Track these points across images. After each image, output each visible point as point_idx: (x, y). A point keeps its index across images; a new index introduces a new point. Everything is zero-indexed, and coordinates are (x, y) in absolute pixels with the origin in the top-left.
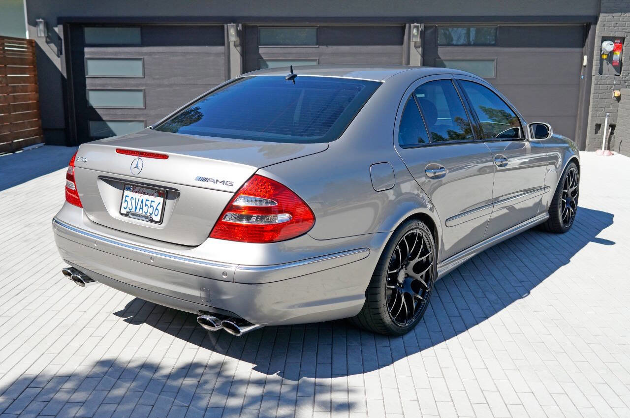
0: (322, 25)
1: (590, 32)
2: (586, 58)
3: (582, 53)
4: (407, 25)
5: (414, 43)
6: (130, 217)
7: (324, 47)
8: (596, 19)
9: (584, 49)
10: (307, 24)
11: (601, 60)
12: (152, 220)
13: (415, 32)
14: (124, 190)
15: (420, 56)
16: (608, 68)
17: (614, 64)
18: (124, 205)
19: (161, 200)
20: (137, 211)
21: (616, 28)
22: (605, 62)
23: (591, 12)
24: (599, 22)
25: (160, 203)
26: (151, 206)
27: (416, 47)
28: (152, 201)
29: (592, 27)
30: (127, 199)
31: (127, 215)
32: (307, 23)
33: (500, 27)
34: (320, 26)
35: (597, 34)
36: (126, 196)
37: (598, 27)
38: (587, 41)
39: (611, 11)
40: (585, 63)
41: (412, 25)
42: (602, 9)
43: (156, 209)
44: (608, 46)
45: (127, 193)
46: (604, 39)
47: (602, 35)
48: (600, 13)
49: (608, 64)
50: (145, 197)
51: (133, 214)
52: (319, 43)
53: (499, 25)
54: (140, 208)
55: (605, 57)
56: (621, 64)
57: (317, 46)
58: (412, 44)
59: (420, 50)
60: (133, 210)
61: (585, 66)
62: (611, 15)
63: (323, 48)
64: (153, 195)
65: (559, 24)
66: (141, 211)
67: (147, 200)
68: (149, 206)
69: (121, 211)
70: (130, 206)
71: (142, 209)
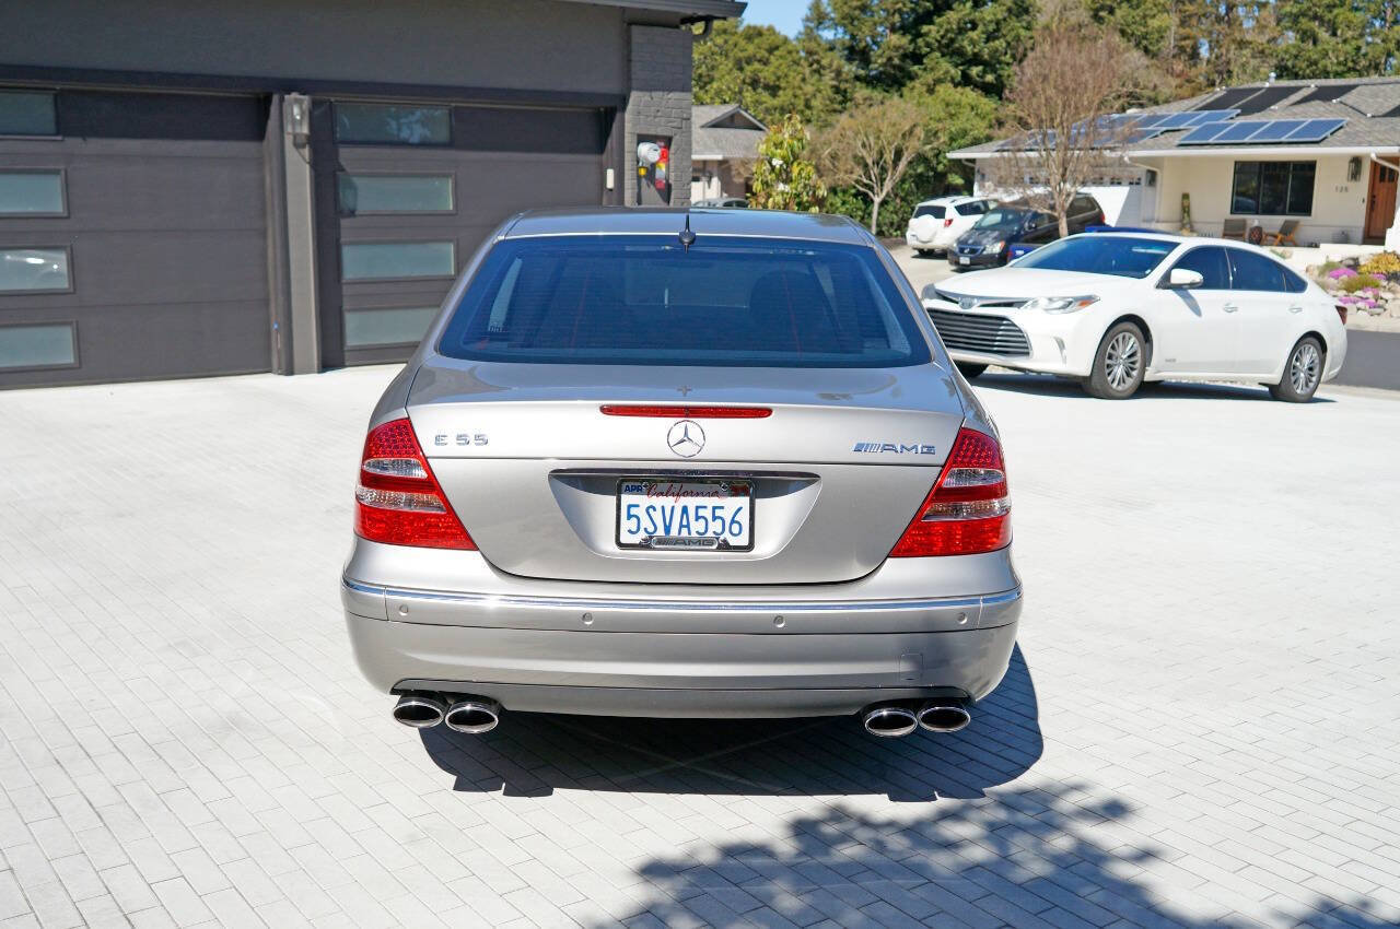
0: (67, 87)
1: (615, 126)
2: (610, 174)
3: (602, 165)
4: (275, 98)
5: (291, 137)
6: (654, 549)
7: (79, 141)
8: (624, 100)
9: (604, 156)
10: (37, 83)
11: (639, 178)
12: (725, 546)
13: (296, 112)
14: (618, 494)
15: (308, 166)
16: (650, 194)
17: (658, 186)
18: (626, 524)
19: (744, 501)
20: (674, 532)
21: (657, 120)
22: (644, 182)
23: (611, 86)
24: (629, 107)
25: (740, 509)
26: (715, 518)
27: (297, 146)
28: (714, 508)
29: (618, 115)
30: (634, 511)
31: (645, 545)
32: (36, 81)
33: (456, 107)
34: (61, 90)
35: (626, 130)
36: (629, 507)
37: (628, 116)
38: (609, 141)
39: (648, 87)
40: (610, 184)
41: (286, 97)
42: (634, 84)
43: (733, 521)
44: (649, 152)
45: (627, 499)
46: (642, 139)
47: (638, 132)
48: (630, 90)
49: (649, 186)
50: (691, 502)
51: (661, 541)
52: (63, 128)
53: (453, 104)
54: (681, 526)
55: (643, 172)
56: (669, 186)
57: (59, 138)
58: (289, 140)
59: (306, 152)
60: (661, 532)
61: (611, 190)
62: (648, 94)
63: (74, 143)
64: (716, 494)
65: (561, 107)
66: (685, 532)
67: (697, 508)
68: (710, 518)
69: (623, 540)
70: (646, 523)
71: (688, 526)
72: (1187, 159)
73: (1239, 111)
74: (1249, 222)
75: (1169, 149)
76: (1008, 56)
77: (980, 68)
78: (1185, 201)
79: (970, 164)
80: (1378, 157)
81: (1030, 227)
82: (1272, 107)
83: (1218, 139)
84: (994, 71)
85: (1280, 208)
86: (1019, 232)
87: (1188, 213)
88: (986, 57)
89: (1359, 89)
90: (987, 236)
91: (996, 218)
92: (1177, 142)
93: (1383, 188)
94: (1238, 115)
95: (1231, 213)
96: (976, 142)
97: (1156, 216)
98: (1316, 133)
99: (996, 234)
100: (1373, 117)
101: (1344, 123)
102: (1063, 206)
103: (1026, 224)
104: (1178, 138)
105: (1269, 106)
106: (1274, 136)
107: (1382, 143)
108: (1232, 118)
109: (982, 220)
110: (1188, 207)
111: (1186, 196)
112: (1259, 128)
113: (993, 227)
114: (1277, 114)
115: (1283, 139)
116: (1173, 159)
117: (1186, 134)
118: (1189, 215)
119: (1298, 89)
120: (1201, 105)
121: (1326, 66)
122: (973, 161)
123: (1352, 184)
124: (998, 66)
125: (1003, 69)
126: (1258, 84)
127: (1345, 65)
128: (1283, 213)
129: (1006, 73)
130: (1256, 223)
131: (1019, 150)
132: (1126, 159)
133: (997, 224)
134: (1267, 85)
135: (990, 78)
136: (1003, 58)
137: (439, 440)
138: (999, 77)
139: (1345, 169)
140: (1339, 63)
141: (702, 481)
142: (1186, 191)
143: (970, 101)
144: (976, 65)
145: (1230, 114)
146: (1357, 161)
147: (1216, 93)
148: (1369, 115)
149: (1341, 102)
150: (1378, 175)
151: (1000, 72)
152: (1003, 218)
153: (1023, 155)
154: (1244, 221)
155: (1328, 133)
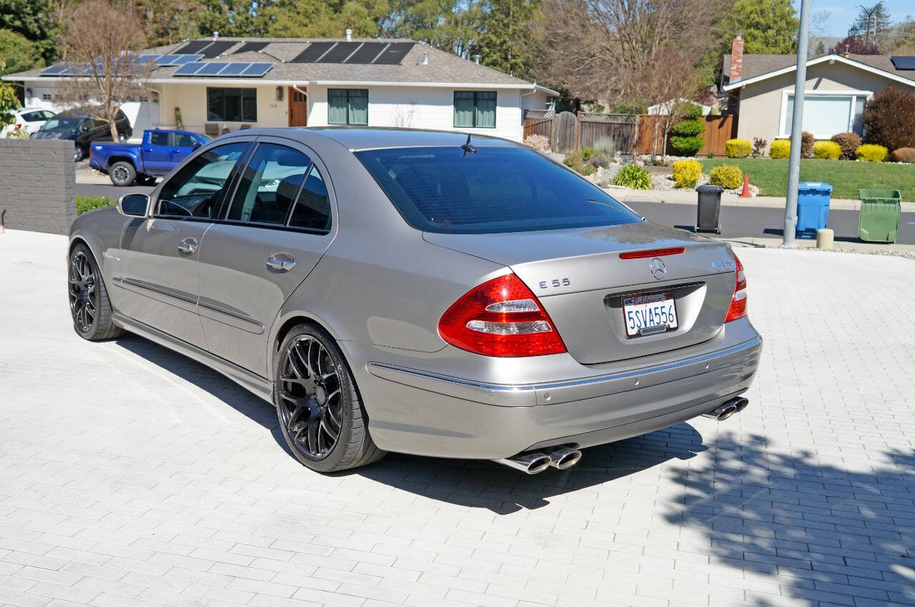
6: (642, 336)
12: (668, 329)
14: (623, 306)
18: (629, 323)
19: (671, 301)
20: (648, 325)
25: (671, 306)
26: (663, 313)
28: (662, 308)
30: (631, 315)
31: (639, 334)
36: (629, 313)
43: (669, 314)
45: (628, 308)
50: (652, 305)
51: (644, 331)
54: (651, 321)
60: (643, 326)
64: (660, 300)
66: (652, 325)
67: (655, 309)
68: (660, 314)
69: (630, 334)
70: (637, 322)
71: (653, 320)
72: (176, 85)
73: (204, 55)
74: (220, 126)
75: (168, 78)
76: (28, 9)
77: (11, 16)
78: (177, 112)
79: (20, 85)
80: (298, 87)
81: (84, 130)
82: (223, 54)
83: (200, 72)
84: (20, 19)
85: (237, 117)
86: (76, 132)
87: (180, 120)
88: (13, 8)
89: (271, 45)
90: (54, 136)
91: (55, 123)
92: (173, 74)
93: (298, 104)
94: (204, 58)
95: (208, 120)
96: (22, 69)
97: (161, 122)
98: (258, 72)
99: (60, 134)
100: (286, 62)
101: (273, 66)
102: (112, 116)
103: (81, 128)
104: (174, 71)
105: (221, 53)
106: (234, 71)
107: (298, 78)
108: (200, 60)
109: (46, 125)
110: (180, 116)
111: (177, 109)
112: (223, 67)
113: (55, 130)
114: (227, 58)
115: (240, 74)
116: (167, 85)
117: (176, 69)
118: (181, 121)
119: (234, 43)
120: (176, 50)
121: (230, 29)
122: (22, 82)
123: (279, 103)
124: (22, 15)
125: (25, 17)
126: (208, 39)
127: (241, 28)
128: (240, 121)
129: (29, 21)
130: (225, 127)
131: (79, 76)
132: (140, 84)
133: (56, 128)
134: (215, 39)
135: (18, 23)
136: (24, 10)
137: (542, 285)
138: (24, 23)
139: (274, 94)
140: (237, 27)
141: (654, 294)
142: (177, 106)
143: (13, 39)
144: (9, 13)
145: (198, 57)
146: (280, 89)
147: (184, 43)
148: (283, 61)
149: (264, 53)
150: (293, 99)
151: (23, 19)
152: (59, 123)
153: (80, 80)
154: (217, 125)
155: (266, 72)
